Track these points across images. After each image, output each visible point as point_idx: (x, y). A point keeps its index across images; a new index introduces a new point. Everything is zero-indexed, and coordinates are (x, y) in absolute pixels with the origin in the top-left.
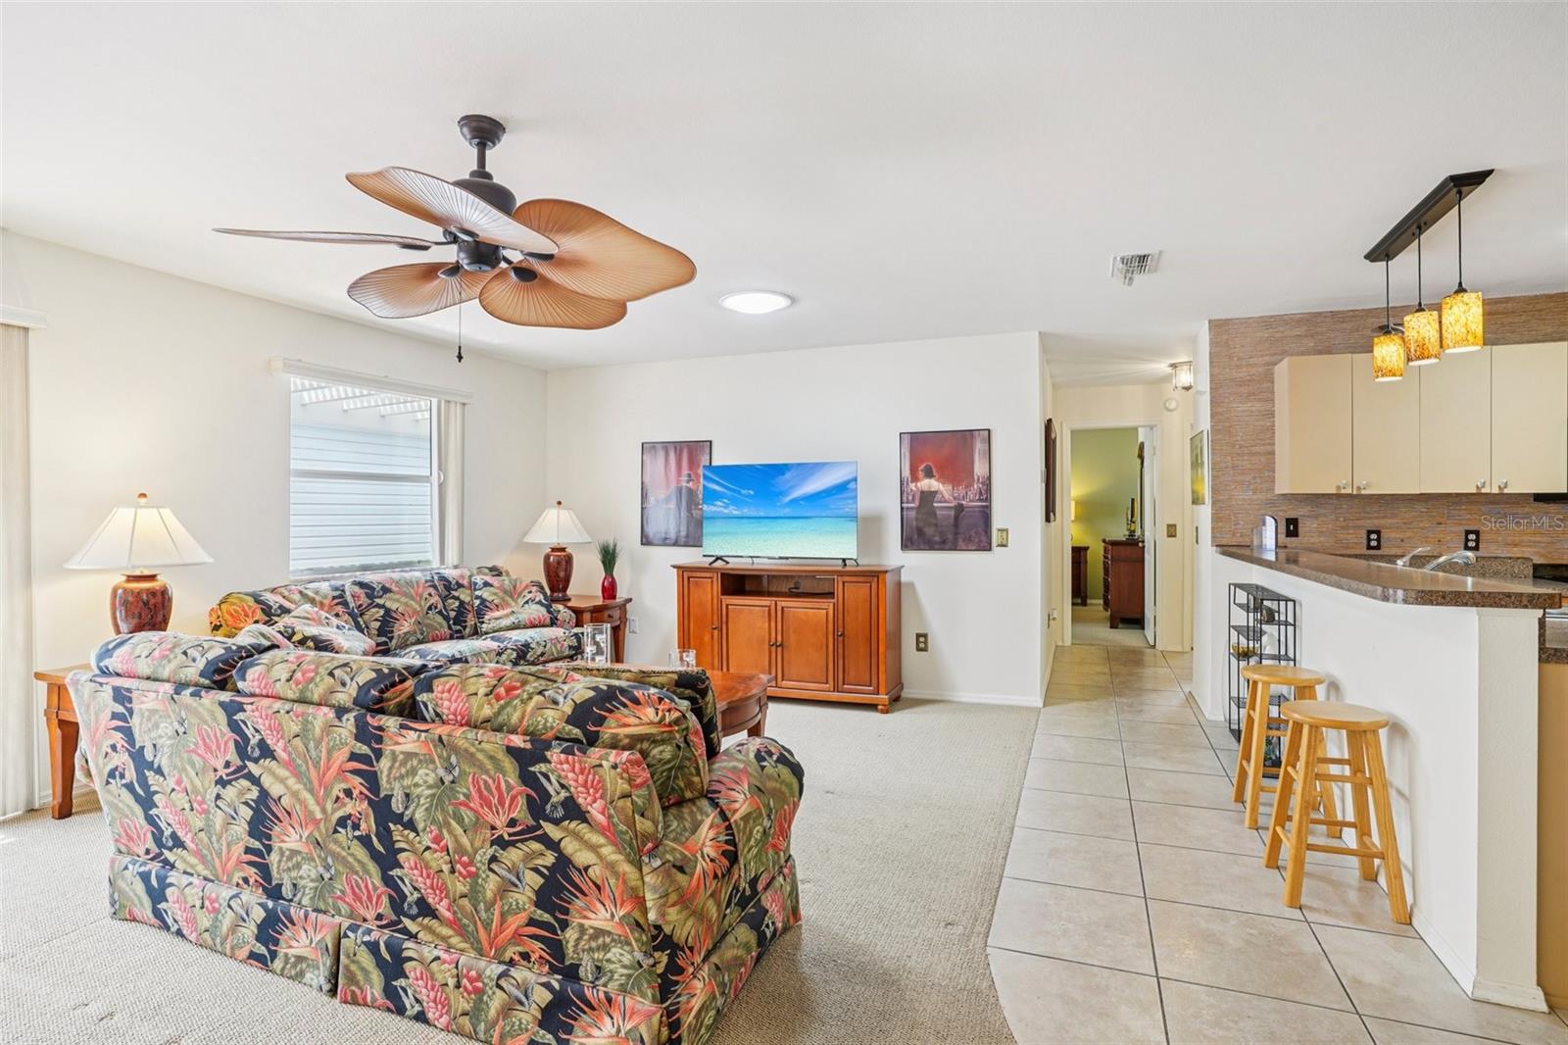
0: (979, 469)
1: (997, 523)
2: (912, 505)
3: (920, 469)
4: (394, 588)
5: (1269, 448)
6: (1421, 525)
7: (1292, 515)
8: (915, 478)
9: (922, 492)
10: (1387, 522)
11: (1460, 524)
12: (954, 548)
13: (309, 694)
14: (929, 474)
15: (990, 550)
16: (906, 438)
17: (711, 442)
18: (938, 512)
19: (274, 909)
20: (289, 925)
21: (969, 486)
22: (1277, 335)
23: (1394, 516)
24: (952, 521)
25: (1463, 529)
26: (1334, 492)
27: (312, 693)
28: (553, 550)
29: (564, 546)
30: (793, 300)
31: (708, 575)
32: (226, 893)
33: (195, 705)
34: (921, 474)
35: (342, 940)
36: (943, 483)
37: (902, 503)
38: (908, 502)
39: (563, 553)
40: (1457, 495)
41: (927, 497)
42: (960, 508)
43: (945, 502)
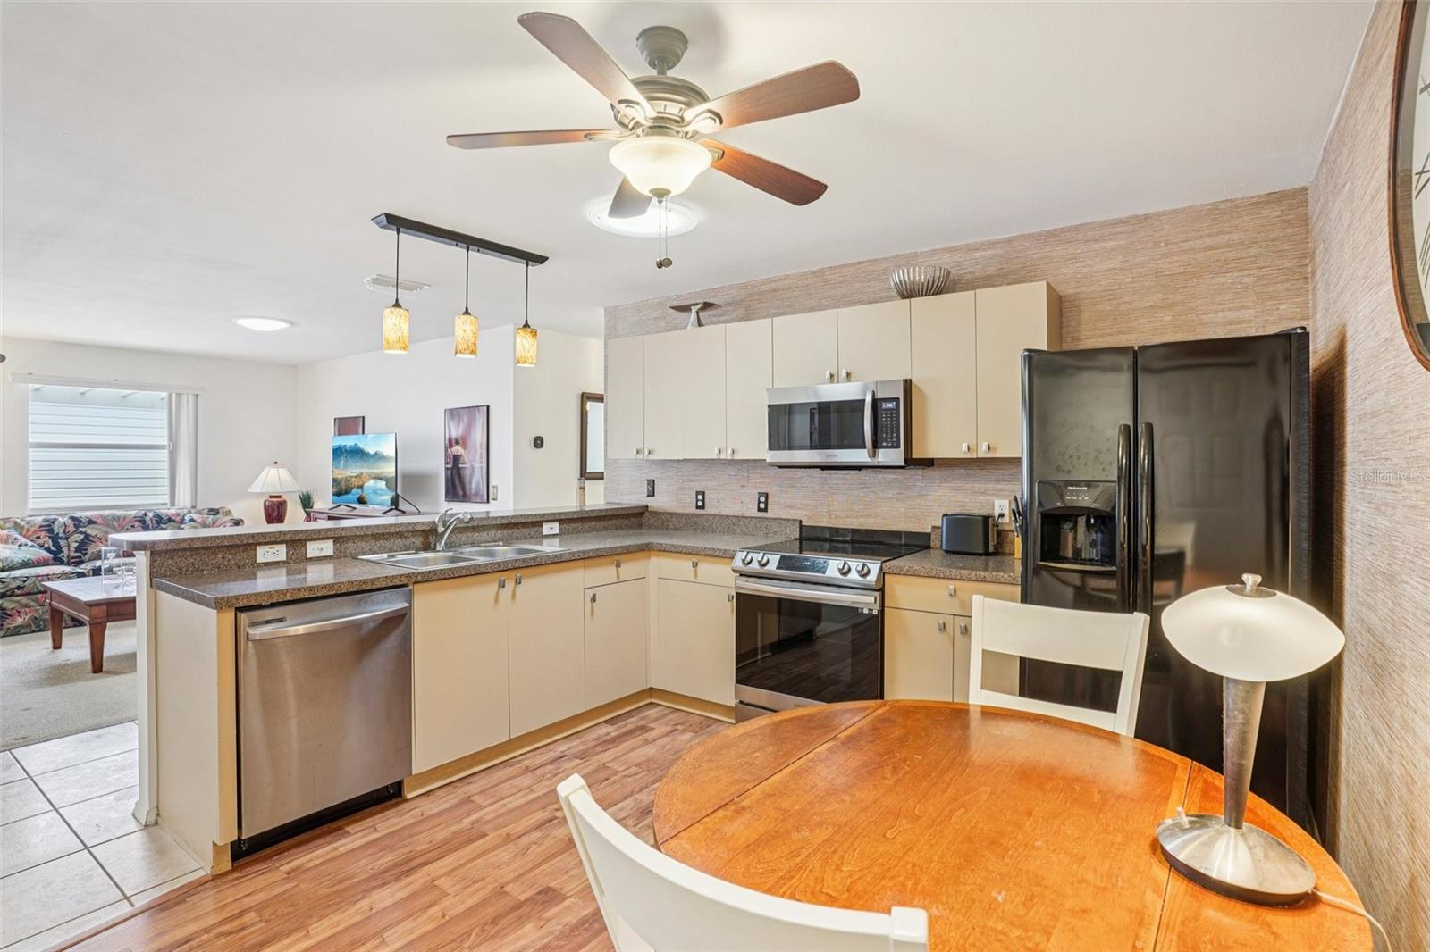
1: (492, 482)
2: (450, 466)
4: (99, 521)
6: (731, 487)
7: (651, 476)
8: (451, 445)
9: (454, 456)
10: (710, 484)
11: (756, 487)
12: (470, 500)
14: (458, 442)
15: (488, 502)
16: (447, 412)
22: (644, 318)
23: (713, 479)
28: (271, 497)
29: (280, 494)
36: (465, 451)
39: (278, 500)
40: (754, 460)
41: (456, 459)
43: (465, 463)
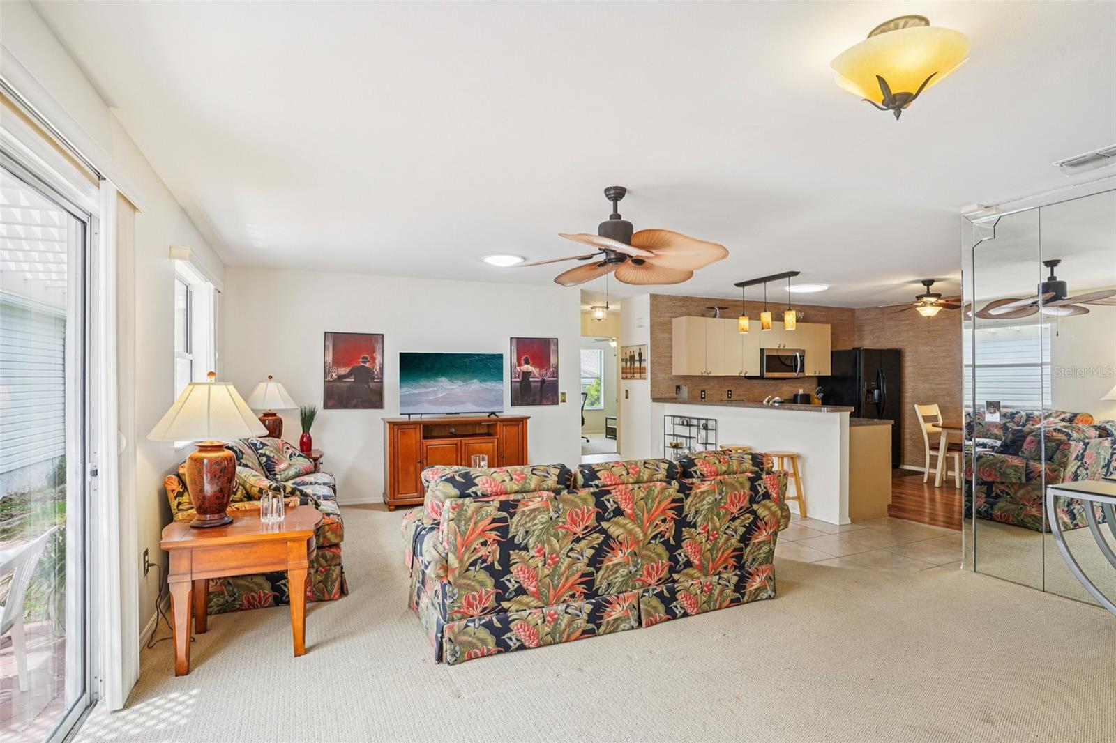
0: (553, 360)
1: (561, 390)
2: (518, 380)
3: (523, 358)
5: (670, 354)
6: (716, 388)
7: (678, 384)
8: (519, 364)
9: (523, 372)
10: (707, 387)
12: (540, 404)
13: (641, 478)
14: (527, 362)
15: (558, 404)
16: (514, 342)
17: (383, 335)
18: (532, 384)
19: (598, 602)
20: (608, 605)
21: (548, 369)
23: (709, 385)
24: (539, 388)
25: (726, 390)
26: (700, 374)
27: (643, 477)
29: (275, 412)
30: (525, 259)
31: (413, 426)
32: (562, 607)
33: (573, 498)
34: (523, 362)
35: (641, 600)
36: (535, 367)
37: (511, 378)
38: (516, 378)
39: (274, 418)
41: (526, 375)
42: (543, 382)
43: (536, 378)
